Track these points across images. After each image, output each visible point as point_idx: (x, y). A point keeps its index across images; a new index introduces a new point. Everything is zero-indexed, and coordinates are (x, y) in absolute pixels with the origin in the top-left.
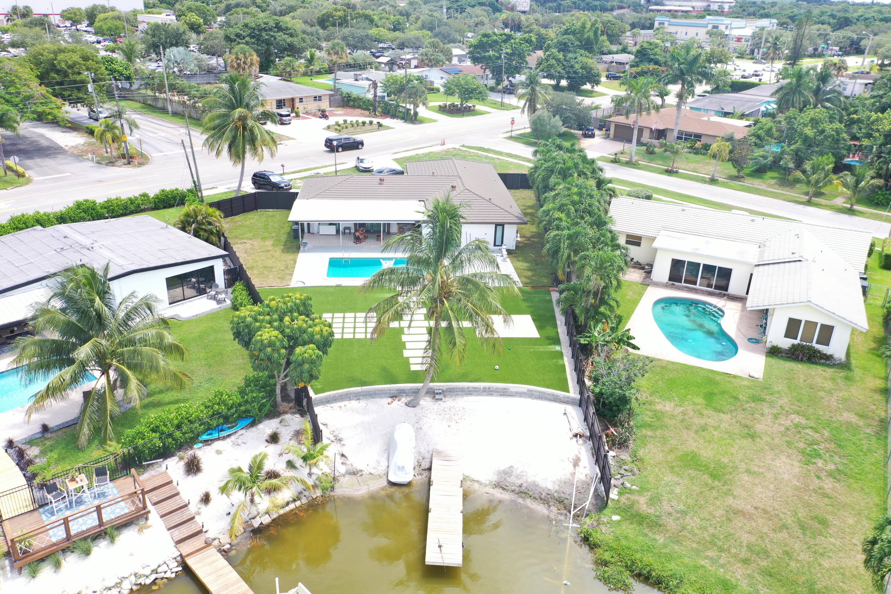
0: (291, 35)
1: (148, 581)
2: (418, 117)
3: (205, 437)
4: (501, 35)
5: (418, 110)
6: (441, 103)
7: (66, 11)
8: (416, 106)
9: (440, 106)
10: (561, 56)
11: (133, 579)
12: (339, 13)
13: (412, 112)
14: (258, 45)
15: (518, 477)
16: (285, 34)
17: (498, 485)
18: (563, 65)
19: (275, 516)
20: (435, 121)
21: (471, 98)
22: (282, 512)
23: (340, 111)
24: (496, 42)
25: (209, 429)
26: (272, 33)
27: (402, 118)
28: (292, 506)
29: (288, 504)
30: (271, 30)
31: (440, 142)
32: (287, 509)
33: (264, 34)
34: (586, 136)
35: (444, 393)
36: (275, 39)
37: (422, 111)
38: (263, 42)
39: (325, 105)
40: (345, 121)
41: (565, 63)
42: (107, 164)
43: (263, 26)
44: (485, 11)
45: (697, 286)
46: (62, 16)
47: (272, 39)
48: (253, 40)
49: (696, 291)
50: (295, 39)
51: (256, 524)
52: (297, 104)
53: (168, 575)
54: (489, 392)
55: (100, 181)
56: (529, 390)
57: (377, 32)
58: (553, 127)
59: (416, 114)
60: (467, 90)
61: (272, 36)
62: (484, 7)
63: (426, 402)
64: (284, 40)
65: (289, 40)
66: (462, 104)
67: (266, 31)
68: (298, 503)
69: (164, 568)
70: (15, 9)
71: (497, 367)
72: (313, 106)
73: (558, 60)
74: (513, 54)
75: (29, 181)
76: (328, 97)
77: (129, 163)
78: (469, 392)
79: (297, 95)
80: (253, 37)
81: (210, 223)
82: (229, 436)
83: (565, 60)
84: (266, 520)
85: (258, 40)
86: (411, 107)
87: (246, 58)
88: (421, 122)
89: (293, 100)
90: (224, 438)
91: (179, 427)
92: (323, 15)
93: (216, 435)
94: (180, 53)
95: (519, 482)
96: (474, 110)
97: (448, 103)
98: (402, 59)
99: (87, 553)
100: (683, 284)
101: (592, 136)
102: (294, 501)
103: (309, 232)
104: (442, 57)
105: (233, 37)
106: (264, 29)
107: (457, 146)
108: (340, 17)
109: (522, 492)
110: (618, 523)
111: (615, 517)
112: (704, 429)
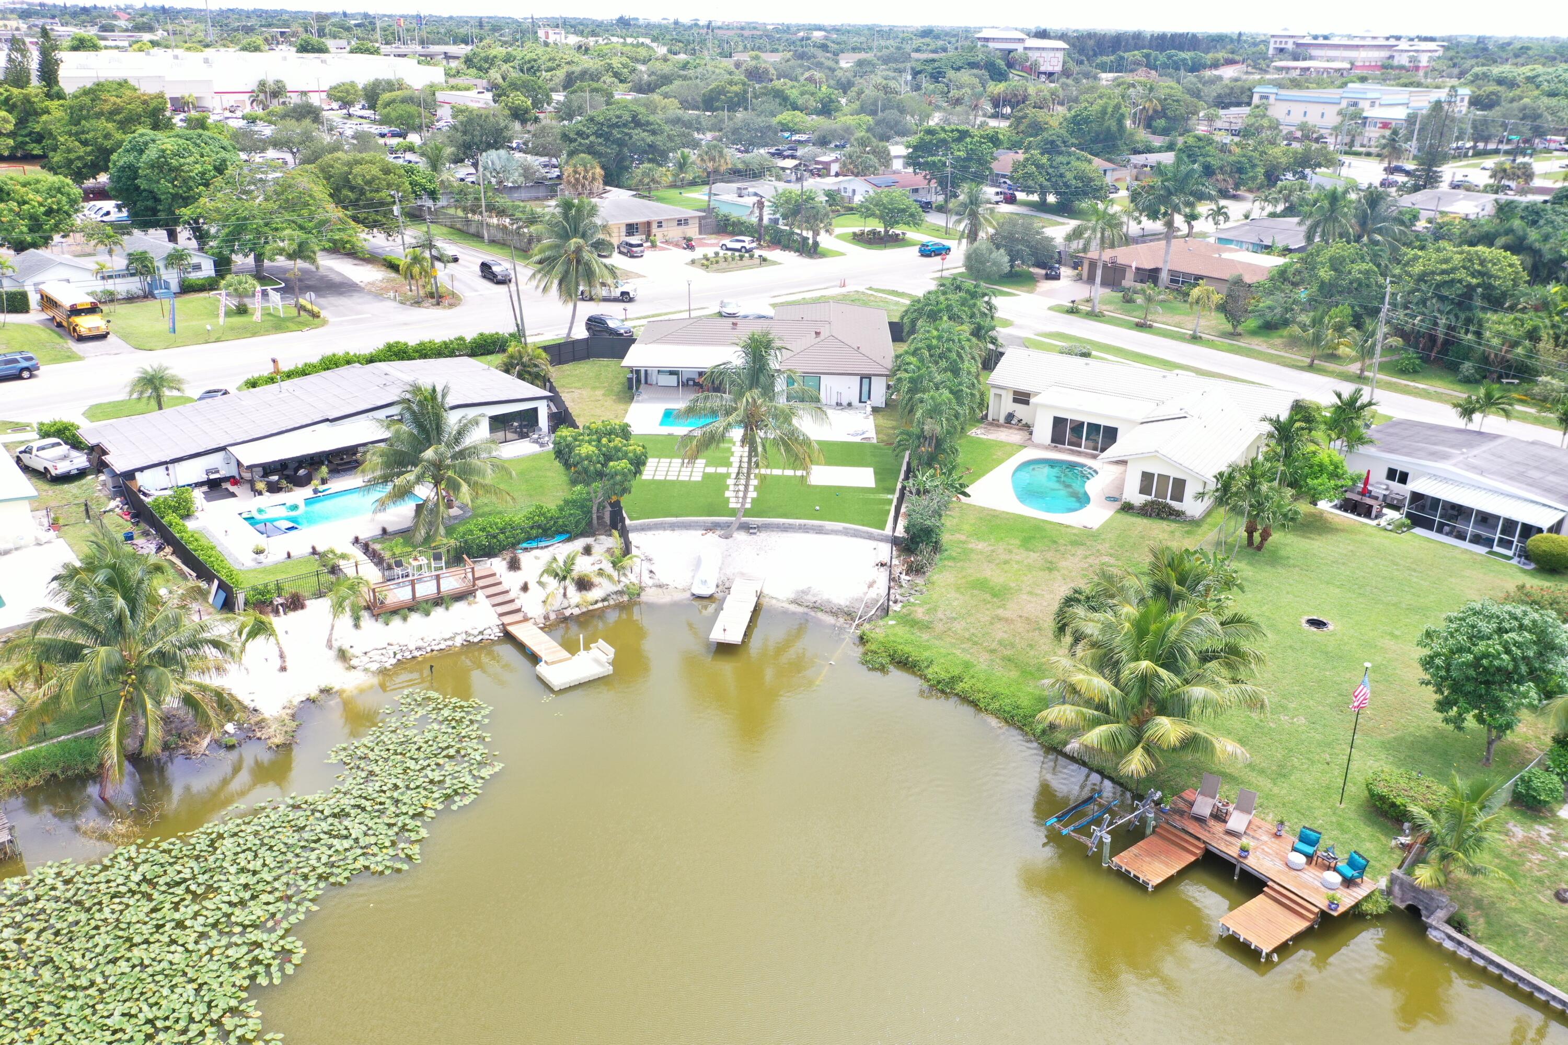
0: (654, 133)
1: (476, 640)
2: (819, 249)
3: (525, 545)
4: (952, 131)
5: (819, 239)
6: (857, 230)
7: (335, 88)
8: (816, 233)
9: (855, 234)
10: (1044, 160)
11: (464, 636)
12: (735, 88)
13: (811, 241)
14: (607, 147)
15: (814, 595)
16: (644, 131)
17: (794, 602)
18: (1048, 174)
19: (584, 610)
20: (842, 254)
21: (898, 223)
22: (591, 608)
23: (713, 239)
24: (944, 141)
25: (529, 539)
26: (626, 130)
27: (797, 251)
28: (600, 605)
29: (596, 602)
30: (625, 125)
31: (838, 283)
32: (596, 606)
33: (615, 132)
34: (1048, 277)
35: (759, 528)
36: (631, 138)
37: (825, 240)
38: (613, 142)
39: (692, 231)
40: (717, 254)
41: (1050, 171)
42: (412, 305)
43: (615, 120)
44: (976, 76)
45: (1082, 449)
46: (330, 96)
47: (627, 138)
48: (600, 140)
49: (1079, 454)
50: (659, 138)
51: (567, 613)
52: (655, 229)
53: (492, 637)
54: (804, 529)
55: (405, 324)
56: (844, 528)
57: (789, 118)
58: (994, 263)
59: (816, 244)
60: (891, 211)
61: (627, 134)
62: (975, 71)
63: (741, 536)
64: (643, 140)
65: (650, 139)
66: (886, 232)
67: (619, 127)
68: (606, 603)
69: (488, 631)
70: (262, 84)
71: (817, 508)
72: (676, 233)
73: (1039, 166)
74: (968, 159)
75: (325, 323)
76: (697, 221)
77: (438, 304)
78: (785, 529)
79: (654, 218)
80: (600, 136)
81: (536, 366)
82: (547, 547)
83: (1051, 167)
84: (576, 611)
85: (607, 139)
86: (809, 234)
87: (586, 171)
88: (823, 255)
89: (649, 224)
90: (542, 548)
91: (502, 531)
92: (711, 90)
93: (534, 545)
94: (499, 158)
95: (813, 599)
96: (903, 239)
97: (867, 229)
98: (818, 163)
99: (427, 614)
100: (1067, 446)
101: (1057, 277)
102: (603, 600)
103: (646, 382)
104: (874, 160)
105: (572, 135)
106: (616, 125)
107: (861, 289)
108: (737, 94)
109: (816, 607)
110: (892, 626)
111: (891, 623)
112: (1006, 562)
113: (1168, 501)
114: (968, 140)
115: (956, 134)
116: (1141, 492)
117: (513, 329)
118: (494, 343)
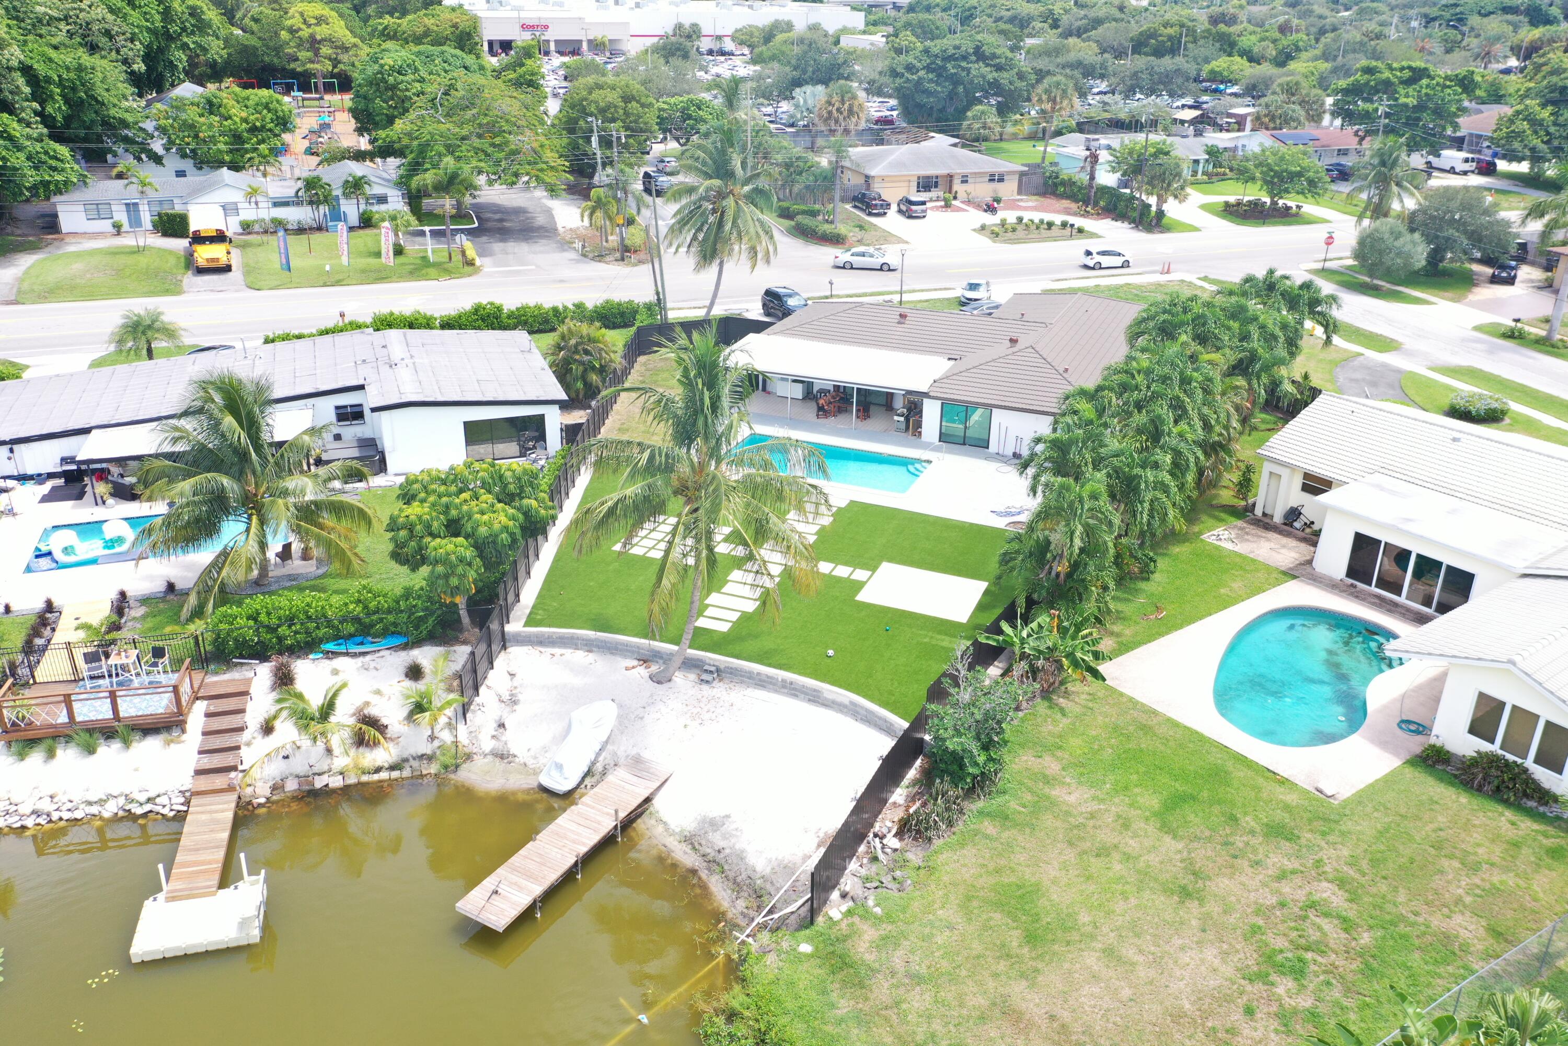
0: (999, 68)
1: (139, 811)
2: (1164, 221)
3: (330, 646)
4: (1402, 69)
5: (1165, 207)
6: (1232, 199)
7: (741, 30)
8: (1161, 200)
9: (1227, 204)
10: (1545, 114)
11: (122, 801)
12: (1170, 31)
13: (1154, 209)
14: (938, 84)
15: (725, 837)
16: (987, 65)
17: (689, 840)
18: (1548, 134)
19: (352, 780)
20: (1196, 229)
21: (1287, 191)
22: (365, 778)
23: (1032, 201)
24: (1387, 83)
25: (337, 637)
26: (964, 64)
27: (1132, 221)
28: (384, 775)
29: (378, 770)
30: (964, 58)
31: (1159, 268)
32: (376, 777)
33: (949, 66)
34: (1494, 280)
35: (720, 673)
36: (969, 73)
37: (1172, 208)
38: (947, 78)
39: (1009, 189)
40: (1020, 220)
41: (1552, 129)
42: (596, 258)
43: (951, 51)
44: (1509, 23)
45: (1402, 599)
46: (733, 39)
47: (964, 74)
48: (931, 76)
49: (1392, 608)
50: (1005, 75)
51: (319, 783)
52: (957, 186)
53: (165, 811)
54: (792, 690)
56: (852, 703)
57: (1225, 65)
58: (1399, 254)
59: (1161, 214)
61: (963, 69)
62: (1509, 17)
63: (683, 681)
64: (983, 77)
65: (991, 75)
66: (1274, 203)
67: (956, 59)
68: (395, 774)
69: (163, 800)
70: (679, 26)
71: (831, 652)
72: (984, 191)
73: (1535, 123)
74: (1420, 107)
75: (475, 272)
76: (1017, 177)
77: (623, 259)
78: (762, 683)
79: (957, 170)
80: (933, 71)
82: (364, 654)
83: (1555, 124)
84: (336, 782)
85: (939, 76)
86: (1152, 200)
87: (843, 102)
88: (1166, 229)
89: (950, 177)
90: (355, 655)
91: (291, 621)
92: (1141, 34)
93: (343, 649)
94: (814, 95)
95: (721, 844)
96: (1297, 215)
97: (1246, 199)
98: (1230, 115)
99: (90, 750)
100: (1374, 589)
101: (1510, 281)
102: (392, 768)
103: (764, 389)
104: (1300, 113)
105: (900, 69)
106: (951, 58)
107: (1192, 278)
108: (1170, 38)
109: (715, 863)
110: (800, 958)
111: (806, 948)
112: (1103, 852)
113: (1529, 763)
114: (1424, 82)
115: (1407, 74)
116: (1473, 730)
117: (651, 297)
118: (622, 314)
